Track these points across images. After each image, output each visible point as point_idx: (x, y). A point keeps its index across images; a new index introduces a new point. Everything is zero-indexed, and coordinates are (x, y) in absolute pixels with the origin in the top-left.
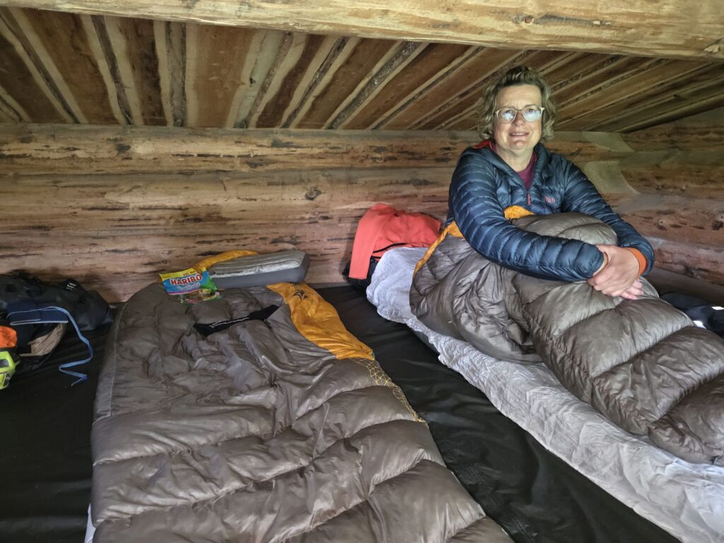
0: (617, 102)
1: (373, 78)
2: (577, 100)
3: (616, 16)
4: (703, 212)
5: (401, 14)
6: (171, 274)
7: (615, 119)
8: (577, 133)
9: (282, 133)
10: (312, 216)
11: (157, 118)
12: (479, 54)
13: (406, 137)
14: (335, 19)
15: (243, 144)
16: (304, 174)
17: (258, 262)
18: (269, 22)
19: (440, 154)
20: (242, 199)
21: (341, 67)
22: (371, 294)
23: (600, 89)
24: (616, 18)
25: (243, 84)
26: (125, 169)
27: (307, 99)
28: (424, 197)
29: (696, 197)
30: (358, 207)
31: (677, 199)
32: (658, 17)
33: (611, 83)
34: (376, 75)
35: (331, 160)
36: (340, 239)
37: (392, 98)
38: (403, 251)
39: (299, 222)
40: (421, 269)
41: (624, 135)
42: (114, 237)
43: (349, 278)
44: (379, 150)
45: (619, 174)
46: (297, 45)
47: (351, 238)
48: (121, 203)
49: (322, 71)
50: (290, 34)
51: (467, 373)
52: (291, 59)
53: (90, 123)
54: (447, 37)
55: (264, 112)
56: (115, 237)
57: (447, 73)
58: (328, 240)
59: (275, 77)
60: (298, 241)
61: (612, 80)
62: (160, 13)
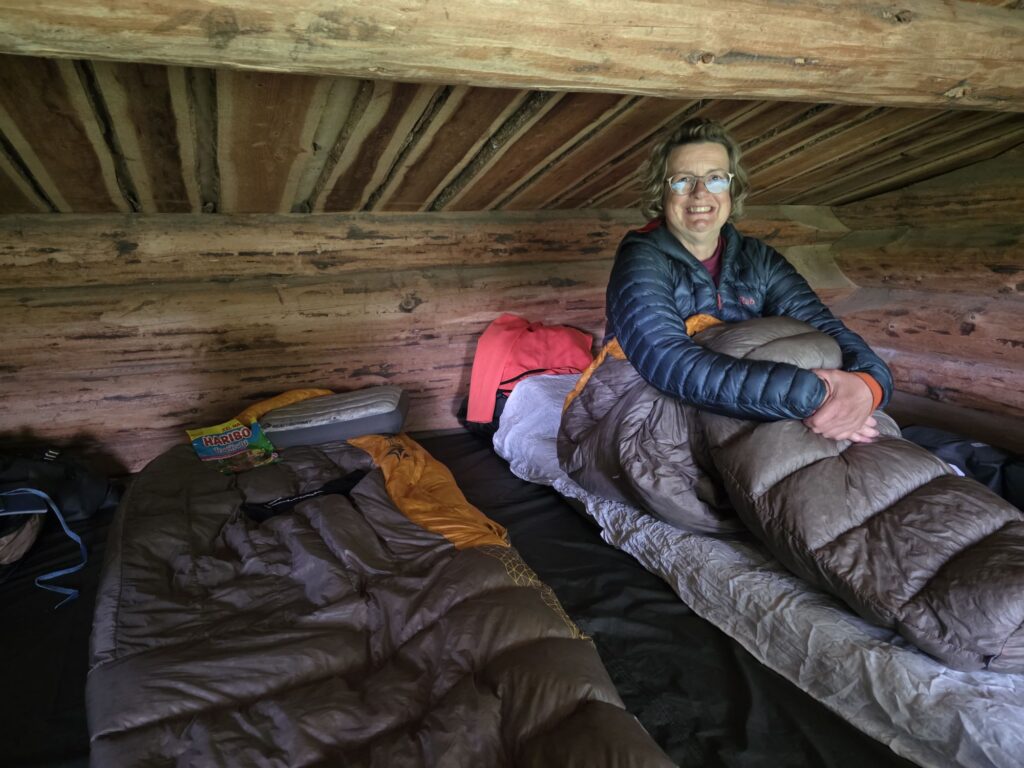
0: (825, 165)
1: (489, 140)
2: (771, 163)
3: (825, 51)
4: (947, 312)
5: (530, 53)
6: (203, 430)
7: (824, 187)
8: (773, 208)
9: (362, 218)
10: (412, 335)
11: (177, 202)
12: (637, 105)
13: (539, 220)
14: (436, 61)
15: (305, 236)
16: (396, 275)
17: (333, 406)
18: (339, 67)
19: (587, 242)
20: (307, 315)
21: (445, 125)
22: (500, 444)
23: (802, 148)
24: (826, 54)
25: (303, 151)
26: (130, 276)
27: (397, 171)
28: (568, 302)
29: (937, 291)
30: (476, 320)
31: (910, 294)
32: (882, 51)
33: (817, 140)
34: (495, 135)
35: (433, 255)
36: (452, 366)
37: (518, 166)
38: (543, 380)
39: (391, 344)
40: (572, 405)
41: (835, 209)
42: (116, 377)
43: (467, 422)
44: (501, 239)
45: (831, 262)
46: (380, 96)
47: (468, 365)
48: (125, 327)
49: (417, 132)
50: (369, 81)
51: (643, 556)
52: (372, 115)
53: (75, 212)
54: (595, 84)
55: (336, 190)
56: (118, 377)
57: (594, 131)
58: (435, 368)
59: (350, 142)
60: (390, 371)
61: (818, 136)
62: (176, 56)
